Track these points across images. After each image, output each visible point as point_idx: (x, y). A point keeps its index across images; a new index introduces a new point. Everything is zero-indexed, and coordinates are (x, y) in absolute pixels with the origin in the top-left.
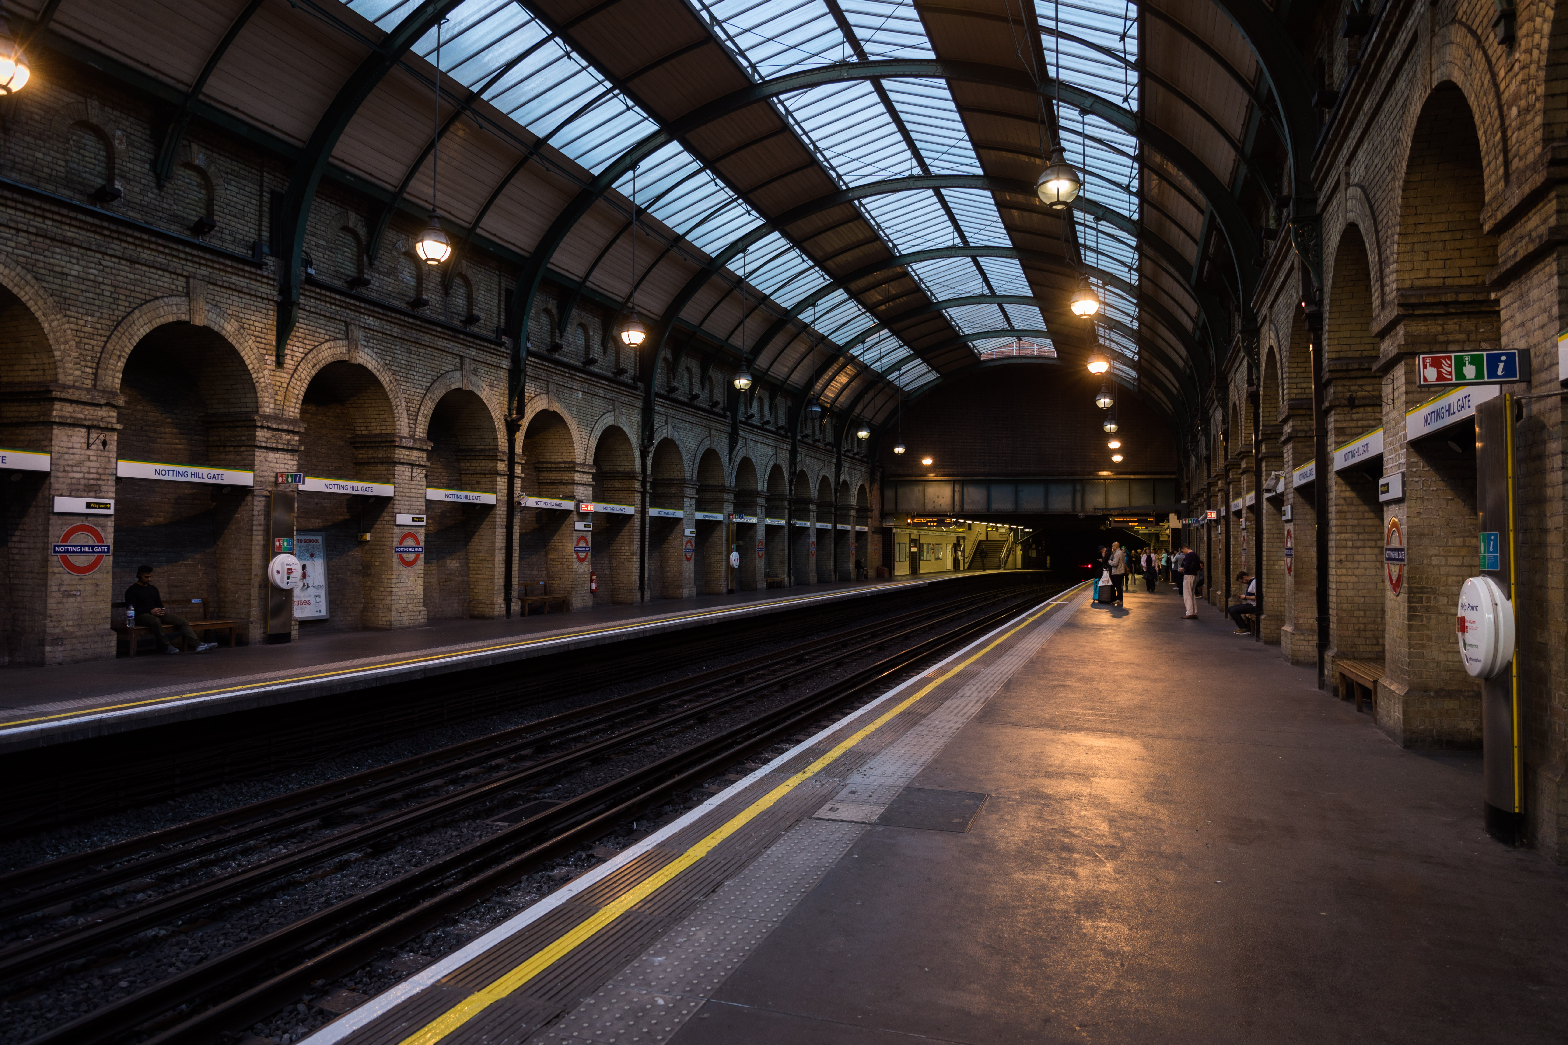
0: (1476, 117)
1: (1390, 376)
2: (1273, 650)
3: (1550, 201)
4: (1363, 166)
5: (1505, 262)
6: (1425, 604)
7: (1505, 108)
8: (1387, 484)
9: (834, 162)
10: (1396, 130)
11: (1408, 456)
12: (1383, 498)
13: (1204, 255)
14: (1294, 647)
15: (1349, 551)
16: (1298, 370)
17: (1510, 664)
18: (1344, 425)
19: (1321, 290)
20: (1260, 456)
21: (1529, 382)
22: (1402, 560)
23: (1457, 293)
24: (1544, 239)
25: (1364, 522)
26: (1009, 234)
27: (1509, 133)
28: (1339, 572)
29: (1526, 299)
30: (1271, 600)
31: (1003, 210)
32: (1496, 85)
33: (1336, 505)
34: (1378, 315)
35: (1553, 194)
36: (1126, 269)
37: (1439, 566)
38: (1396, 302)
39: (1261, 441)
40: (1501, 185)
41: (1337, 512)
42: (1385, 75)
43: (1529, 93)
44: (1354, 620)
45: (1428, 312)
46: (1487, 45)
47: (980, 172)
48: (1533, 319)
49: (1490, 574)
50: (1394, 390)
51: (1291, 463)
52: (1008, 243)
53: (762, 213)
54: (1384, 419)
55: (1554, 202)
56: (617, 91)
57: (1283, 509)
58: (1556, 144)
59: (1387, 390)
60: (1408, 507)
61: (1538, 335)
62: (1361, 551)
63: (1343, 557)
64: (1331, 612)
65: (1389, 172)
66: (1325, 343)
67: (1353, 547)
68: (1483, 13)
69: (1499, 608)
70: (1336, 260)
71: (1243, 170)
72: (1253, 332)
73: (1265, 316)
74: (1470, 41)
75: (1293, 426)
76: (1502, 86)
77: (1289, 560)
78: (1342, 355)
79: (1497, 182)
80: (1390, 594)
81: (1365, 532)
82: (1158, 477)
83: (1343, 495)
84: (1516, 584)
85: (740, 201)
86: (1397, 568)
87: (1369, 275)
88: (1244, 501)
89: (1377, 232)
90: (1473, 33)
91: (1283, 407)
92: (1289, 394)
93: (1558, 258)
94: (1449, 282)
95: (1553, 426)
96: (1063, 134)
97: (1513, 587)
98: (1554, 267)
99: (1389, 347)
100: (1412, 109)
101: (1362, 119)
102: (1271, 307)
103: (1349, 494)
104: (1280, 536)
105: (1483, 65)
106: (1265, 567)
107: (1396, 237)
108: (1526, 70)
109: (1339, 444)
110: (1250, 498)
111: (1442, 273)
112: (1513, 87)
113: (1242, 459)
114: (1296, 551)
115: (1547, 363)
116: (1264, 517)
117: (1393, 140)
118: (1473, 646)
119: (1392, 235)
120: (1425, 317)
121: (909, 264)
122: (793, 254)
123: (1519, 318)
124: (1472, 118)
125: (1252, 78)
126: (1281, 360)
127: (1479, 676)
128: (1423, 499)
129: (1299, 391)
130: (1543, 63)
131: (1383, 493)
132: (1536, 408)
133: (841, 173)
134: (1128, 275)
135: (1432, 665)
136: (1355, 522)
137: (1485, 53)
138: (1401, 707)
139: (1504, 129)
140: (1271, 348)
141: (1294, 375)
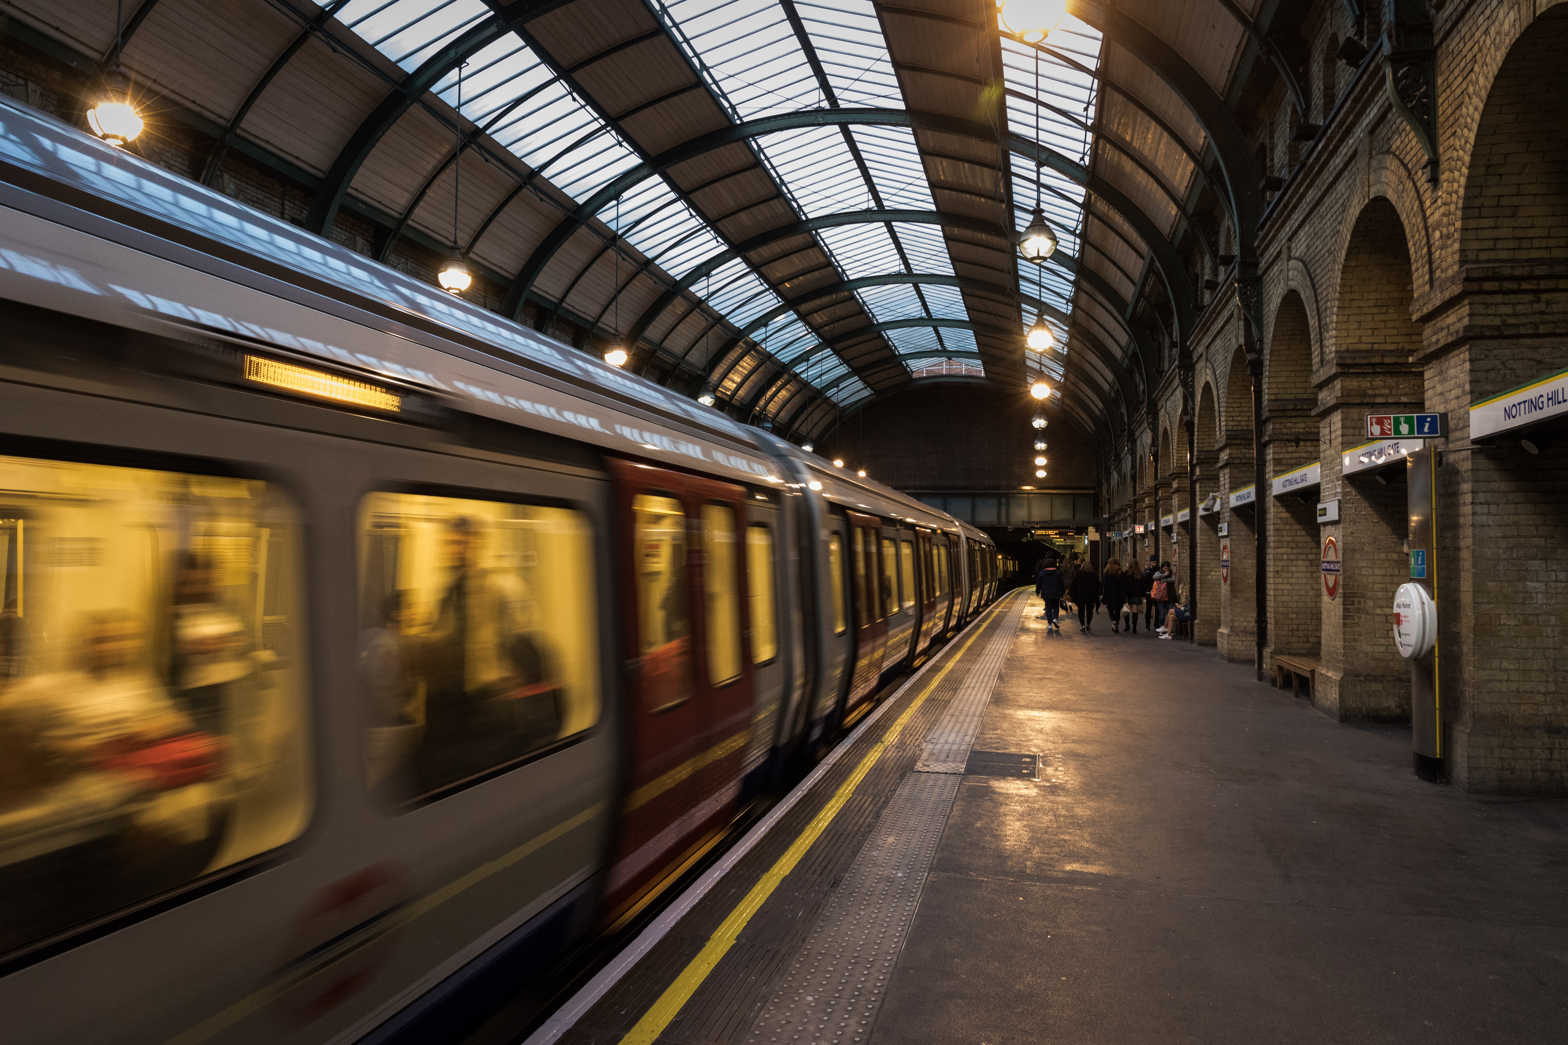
0: (1407, 231)
1: (1327, 420)
2: (1208, 650)
3: (1464, 306)
4: (1304, 245)
5: (1429, 346)
6: (1356, 606)
7: (1430, 229)
8: (1325, 509)
9: (796, 195)
10: (1336, 223)
11: (1343, 487)
12: (1320, 520)
13: (1140, 294)
14: (1230, 647)
15: (1285, 563)
16: (1234, 405)
17: (1433, 647)
18: (1281, 456)
19: (1261, 341)
20: (1195, 478)
21: (1447, 438)
22: (1338, 571)
23: (1382, 357)
24: (1461, 334)
25: (1297, 539)
26: (953, 264)
27: (1433, 250)
28: (1277, 581)
29: (1445, 376)
30: (1204, 606)
31: (950, 243)
32: (1423, 211)
33: (1274, 524)
34: (1318, 370)
35: (1466, 302)
36: (1065, 301)
37: (1368, 576)
38: (1335, 362)
39: (1195, 465)
40: (1427, 288)
41: (1275, 530)
42: (1327, 177)
43: (1449, 224)
44: (1289, 622)
45: (1360, 371)
46: (1416, 178)
47: (933, 208)
48: (1450, 391)
49: (1419, 581)
50: (1331, 432)
51: (1227, 486)
52: (950, 271)
53: (727, 240)
54: (1322, 455)
55: (1467, 307)
56: (609, 128)
57: (1219, 526)
58: (1469, 266)
59: (1324, 432)
60: (1344, 528)
61: (1454, 404)
62: (1294, 563)
63: (1279, 568)
64: (1268, 615)
65: (1329, 255)
66: (1265, 386)
67: (1288, 560)
68: (1413, 153)
69: (1426, 606)
70: (1277, 318)
71: (1184, 225)
72: (1188, 366)
73: (1202, 355)
74: (1402, 171)
75: (1230, 454)
76: (1428, 212)
77: (1225, 571)
78: (1279, 397)
79: (1424, 285)
80: (1326, 598)
81: (1297, 547)
82: (1078, 492)
83: (1279, 515)
84: (1438, 588)
85: (708, 228)
86: (1333, 577)
87: (1309, 335)
88: (1175, 518)
89: (1317, 301)
90: (1405, 166)
91: (1220, 436)
92: (1226, 425)
93: (1470, 349)
94: (1376, 347)
95: (1465, 472)
96: (1015, 180)
97: (1435, 591)
98: (1467, 356)
99: (1327, 397)
100: (1352, 211)
101: (1304, 207)
102: (1208, 347)
103: (1285, 515)
104: (1215, 550)
105: (1413, 193)
106: (1198, 577)
107: (1335, 309)
108: (1447, 207)
109: (1277, 473)
110: (1183, 515)
111: (1370, 340)
112: (1437, 215)
113: (1174, 479)
114: (1232, 563)
115: (1461, 425)
116: (1198, 532)
117: (1333, 230)
118: (1406, 635)
119: (1332, 307)
120: (1357, 375)
121: (856, 289)
122: (752, 277)
123: (1439, 389)
124: (1404, 232)
125: (1199, 149)
126: (1218, 395)
127: (1409, 658)
128: (1355, 521)
129: (1235, 423)
130: (1460, 205)
131: (1320, 515)
132: (1452, 457)
133: (801, 204)
134: (1065, 306)
135: (1362, 655)
136: (1290, 538)
137: (1414, 184)
138: (1337, 689)
139: (1429, 246)
140: (1207, 384)
141: (1231, 409)
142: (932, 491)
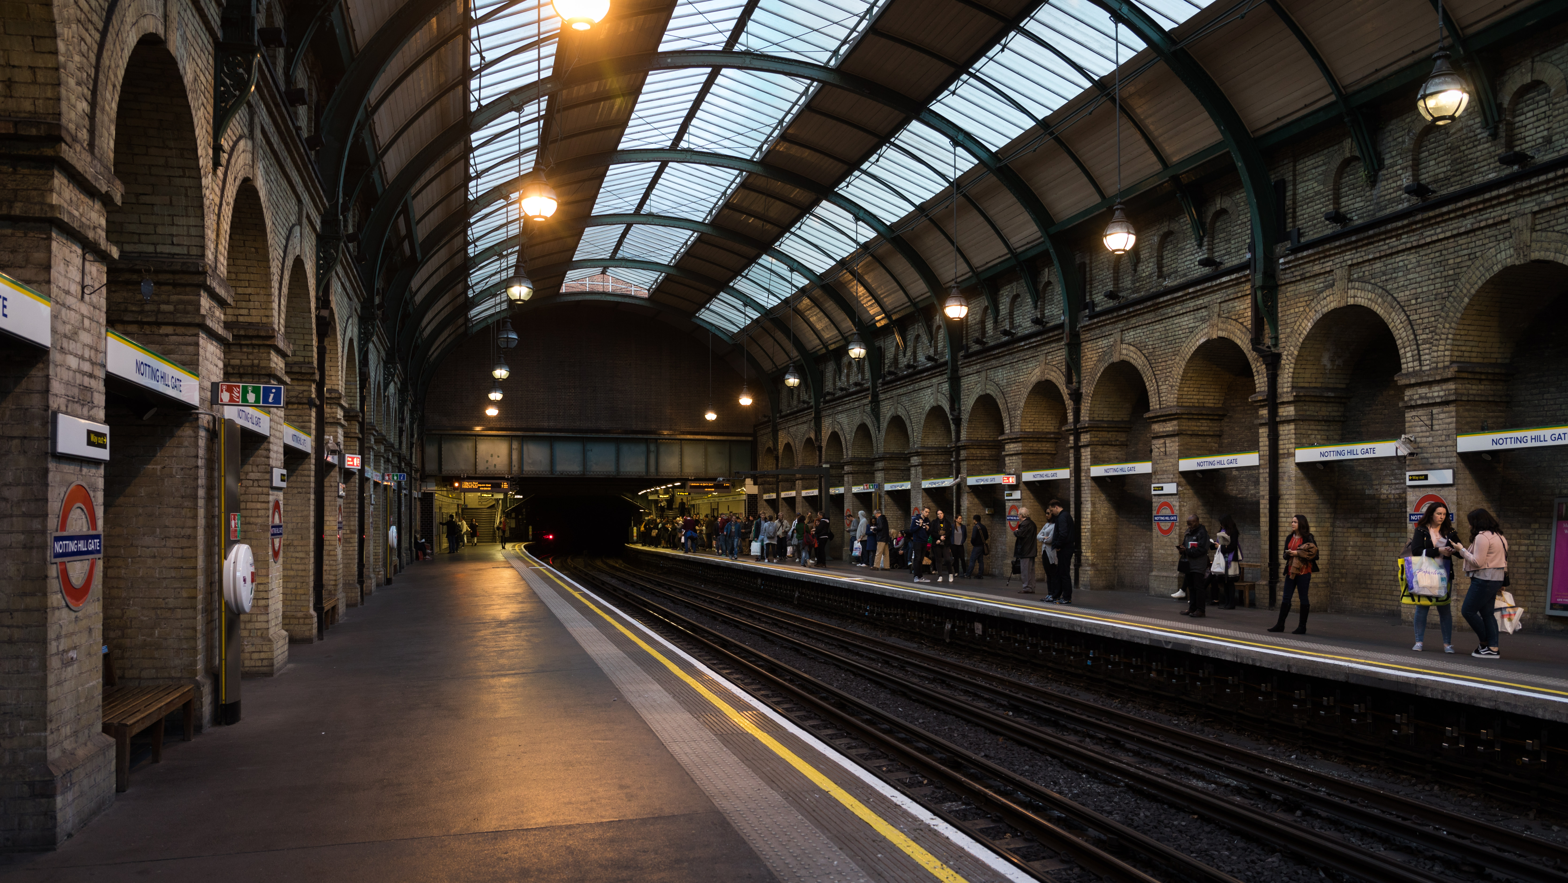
82: (734, 438)
142: (570, 435)
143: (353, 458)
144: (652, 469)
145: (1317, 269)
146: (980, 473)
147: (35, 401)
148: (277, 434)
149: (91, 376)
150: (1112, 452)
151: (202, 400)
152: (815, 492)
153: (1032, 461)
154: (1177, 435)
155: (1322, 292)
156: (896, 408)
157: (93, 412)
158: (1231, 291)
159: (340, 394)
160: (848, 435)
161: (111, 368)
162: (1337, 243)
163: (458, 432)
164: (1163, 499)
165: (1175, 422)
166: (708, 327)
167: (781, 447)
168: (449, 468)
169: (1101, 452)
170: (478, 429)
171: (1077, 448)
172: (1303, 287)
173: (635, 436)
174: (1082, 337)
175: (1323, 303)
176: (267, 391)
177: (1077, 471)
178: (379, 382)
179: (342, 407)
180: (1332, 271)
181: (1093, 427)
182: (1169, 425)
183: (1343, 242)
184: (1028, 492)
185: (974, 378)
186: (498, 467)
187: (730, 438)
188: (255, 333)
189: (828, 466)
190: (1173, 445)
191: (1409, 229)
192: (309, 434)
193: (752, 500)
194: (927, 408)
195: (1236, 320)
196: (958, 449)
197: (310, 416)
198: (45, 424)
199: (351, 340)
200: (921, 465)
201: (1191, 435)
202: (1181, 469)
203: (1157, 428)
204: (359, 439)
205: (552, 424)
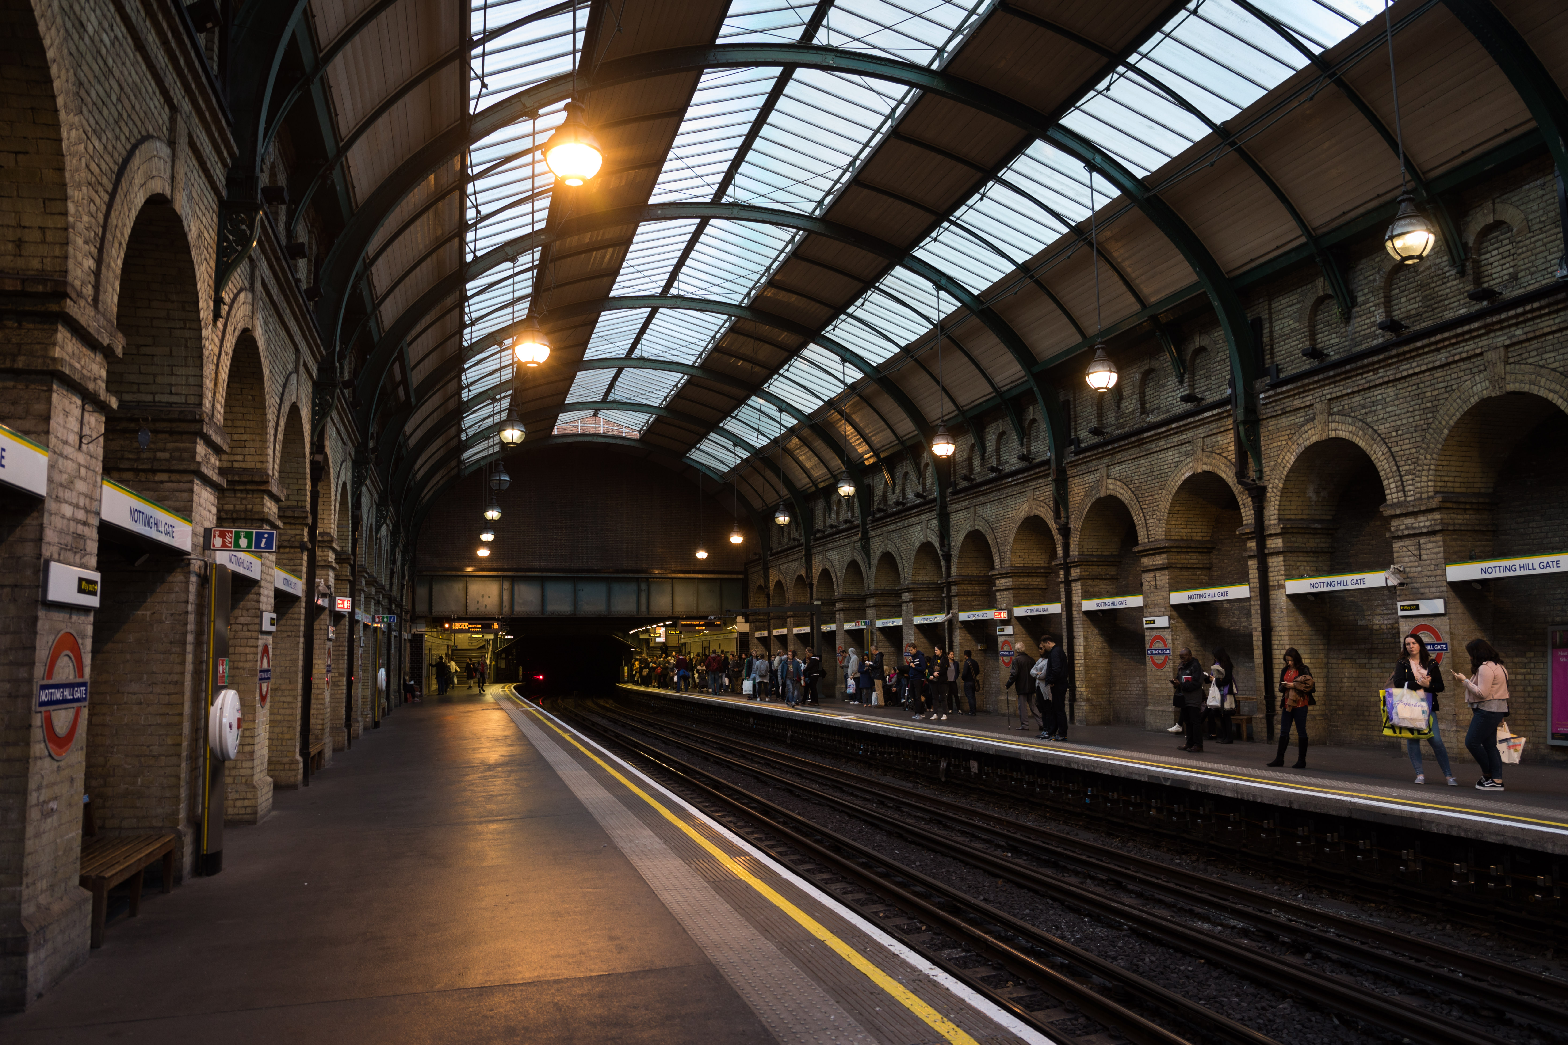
142: (561, 575)
143: (343, 601)
144: (643, 608)
145: (1297, 403)
146: (972, 608)
147: (29, 549)
148: (268, 578)
149: (85, 524)
150: (1103, 586)
151: (194, 545)
152: (807, 629)
153: (1024, 596)
154: (1167, 568)
155: (1303, 426)
156: (886, 545)
157: (85, 560)
158: (1213, 426)
159: (332, 537)
160: (839, 572)
161: (104, 516)
162: (1316, 378)
163: (449, 573)
164: (1155, 633)
165: (1164, 556)
166: (699, 467)
167: (772, 585)
168: (440, 609)
169: (1091, 586)
170: (469, 569)
171: (1068, 583)
172: (1285, 421)
173: (626, 575)
174: (1069, 473)
175: (1305, 436)
176: (259, 536)
177: (1069, 606)
178: (371, 525)
179: (334, 550)
180: (1312, 405)
181: (1084, 561)
182: (1158, 558)
183: (1321, 376)
184: (1020, 627)
185: (962, 514)
186: (488, 608)
187: (721, 576)
188: (250, 478)
189: (819, 603)
190: (1163, 579)
191: (1385, 364)
192: (300, 577)
193: (744, 638)
194: (917, 544)
195: (1220, 454)
196: (949, 585)
197: (302, 559)
198: (37, 572)
199: (344, 484)
200: (913, 601)
201: (1181, 568)
202: (1172, 603)
203: (1146, 561)
204: (350, 581)
205: (543, 564)
